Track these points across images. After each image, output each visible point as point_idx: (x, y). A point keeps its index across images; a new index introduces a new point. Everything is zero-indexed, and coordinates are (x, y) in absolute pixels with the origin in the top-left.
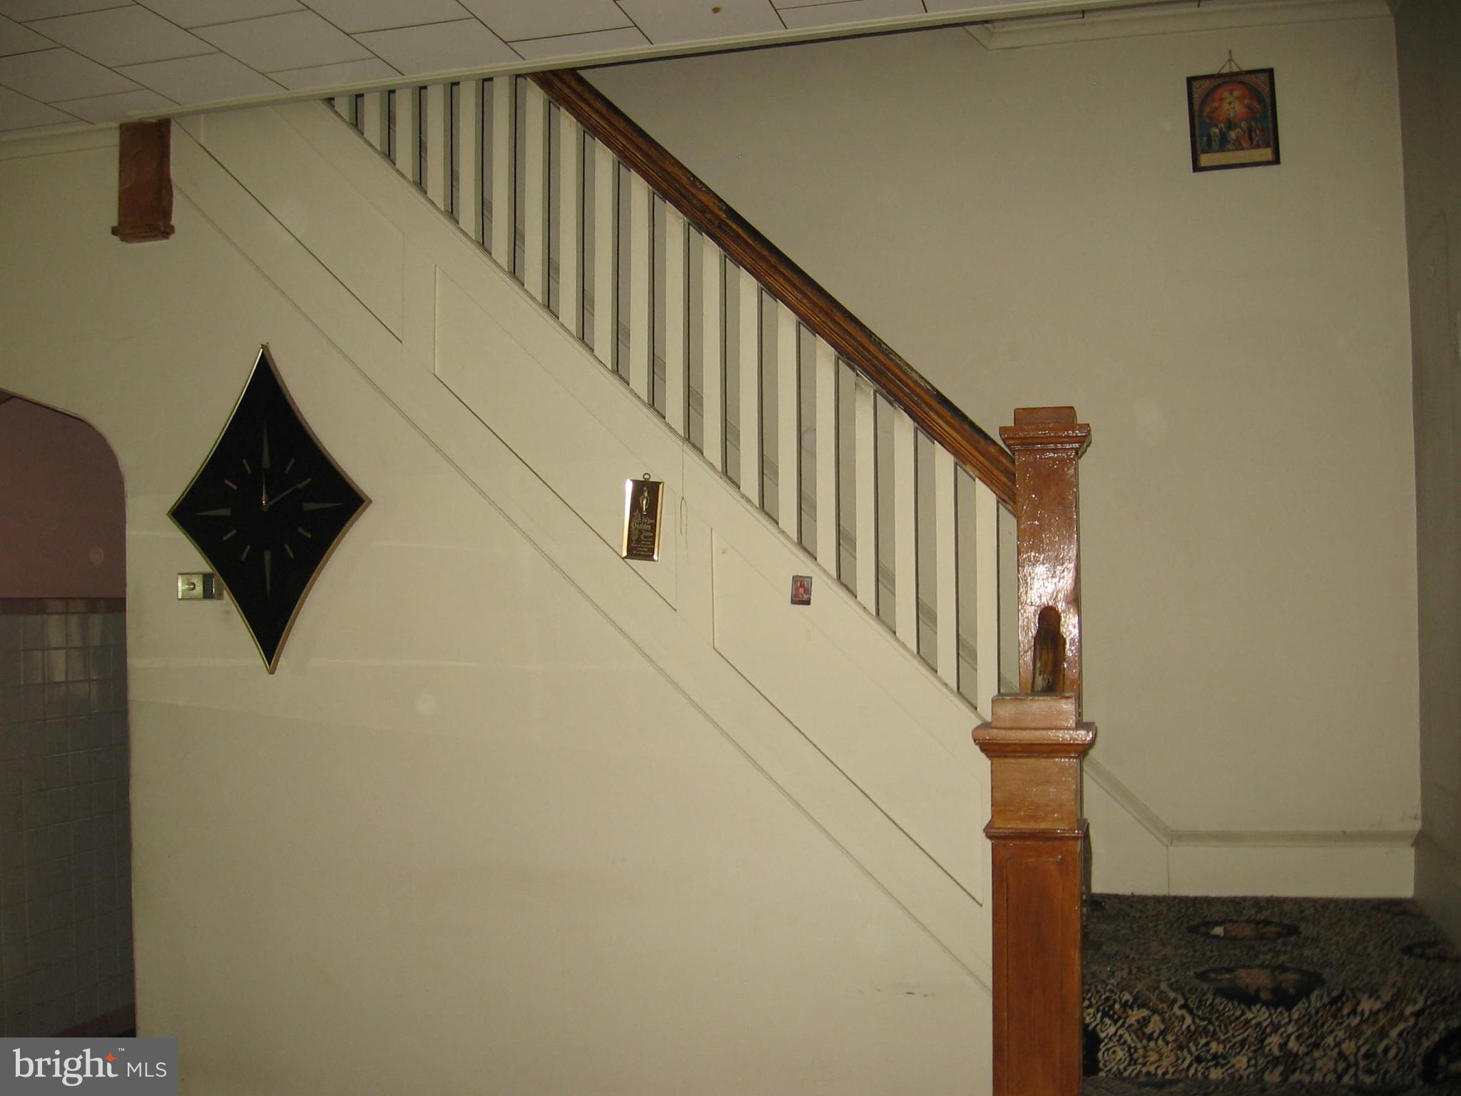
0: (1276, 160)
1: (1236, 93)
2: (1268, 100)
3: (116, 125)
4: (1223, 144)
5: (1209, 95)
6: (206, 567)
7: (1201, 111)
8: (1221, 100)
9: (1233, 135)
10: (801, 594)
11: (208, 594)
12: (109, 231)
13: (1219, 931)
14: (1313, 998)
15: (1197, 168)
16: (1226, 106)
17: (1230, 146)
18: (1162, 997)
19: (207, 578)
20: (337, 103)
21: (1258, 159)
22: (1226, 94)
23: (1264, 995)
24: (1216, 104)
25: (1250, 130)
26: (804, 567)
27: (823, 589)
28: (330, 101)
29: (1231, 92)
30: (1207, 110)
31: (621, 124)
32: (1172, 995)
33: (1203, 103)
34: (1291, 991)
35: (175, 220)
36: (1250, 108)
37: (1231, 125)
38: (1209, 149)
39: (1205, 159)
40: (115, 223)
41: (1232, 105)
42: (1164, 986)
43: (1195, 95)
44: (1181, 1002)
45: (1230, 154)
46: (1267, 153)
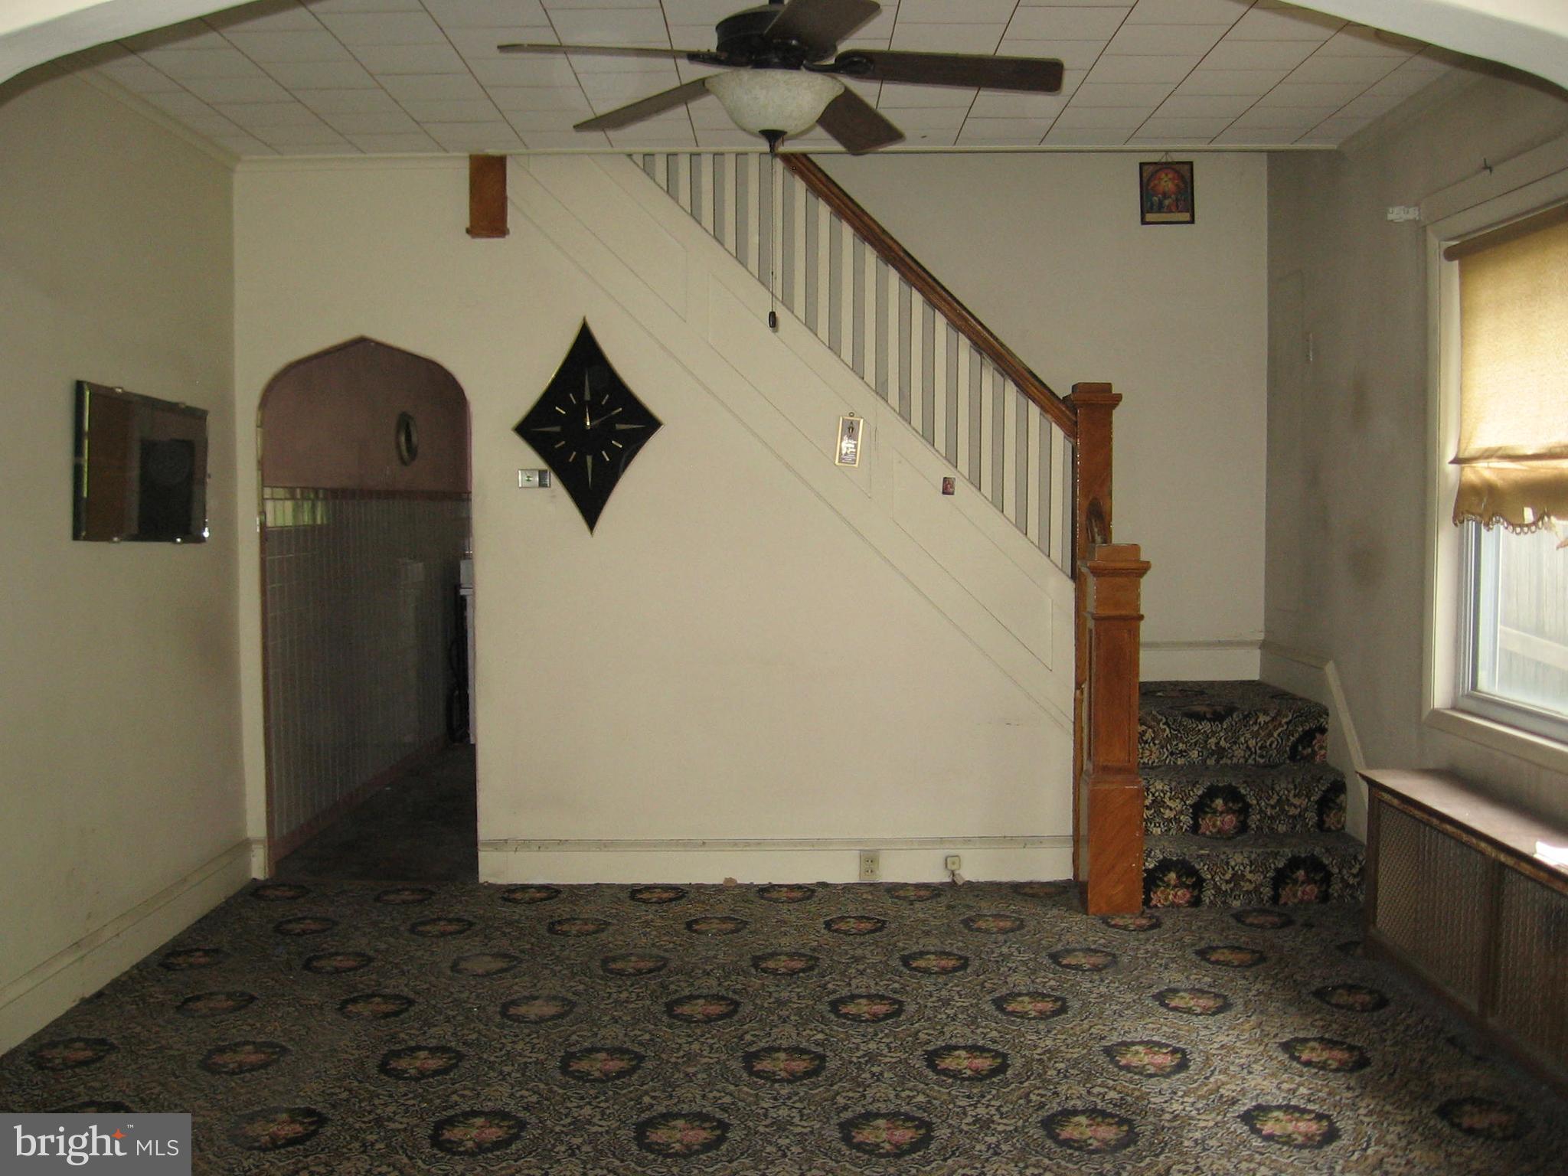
0: (1192, 221)
1: (1170, 176)
2: (1189, 181)
3: (467, 155)
4: (1160, 209)
5: (1153, 175)
6: (541, 464)
7: (1148, 184)
8: (1160, 179)
9: (1167, 202)
10: (947, 488)
11: (542, 484)
12: (464, 231)
13: (1159, 694)
14: (1234, 716)
15: (1144, 222)
16: (1163, 183)
17: (1165, 210)
18: (1154, 718)
19: (542, 474)
20: (634, 157)
21: (1181, 219)
22: (1163, 176)
23: (1208, 716)
24: (1156, 182)
25: (1177, 200)
26: (950, 473)
27: (961, 486)
28: (630, 155)
29: (1167, 175)
30: (1152, 184)
31: (836, 190)
32: (1160, 717)
33: (1149, 180)
34: (1223, 713)
35: (510, 224)
36: (1177, 185)
37: (1165, 196)
38: (1151, 211)
39: (1149, 217)
40: (467, 224)
41: (1167, 183)
42: (1154, 712)
43: (1145, 175)
44: (1164, 720)
45: (1164, 215)
46: (1186, 216)
